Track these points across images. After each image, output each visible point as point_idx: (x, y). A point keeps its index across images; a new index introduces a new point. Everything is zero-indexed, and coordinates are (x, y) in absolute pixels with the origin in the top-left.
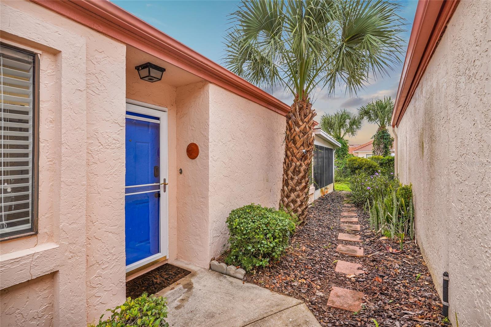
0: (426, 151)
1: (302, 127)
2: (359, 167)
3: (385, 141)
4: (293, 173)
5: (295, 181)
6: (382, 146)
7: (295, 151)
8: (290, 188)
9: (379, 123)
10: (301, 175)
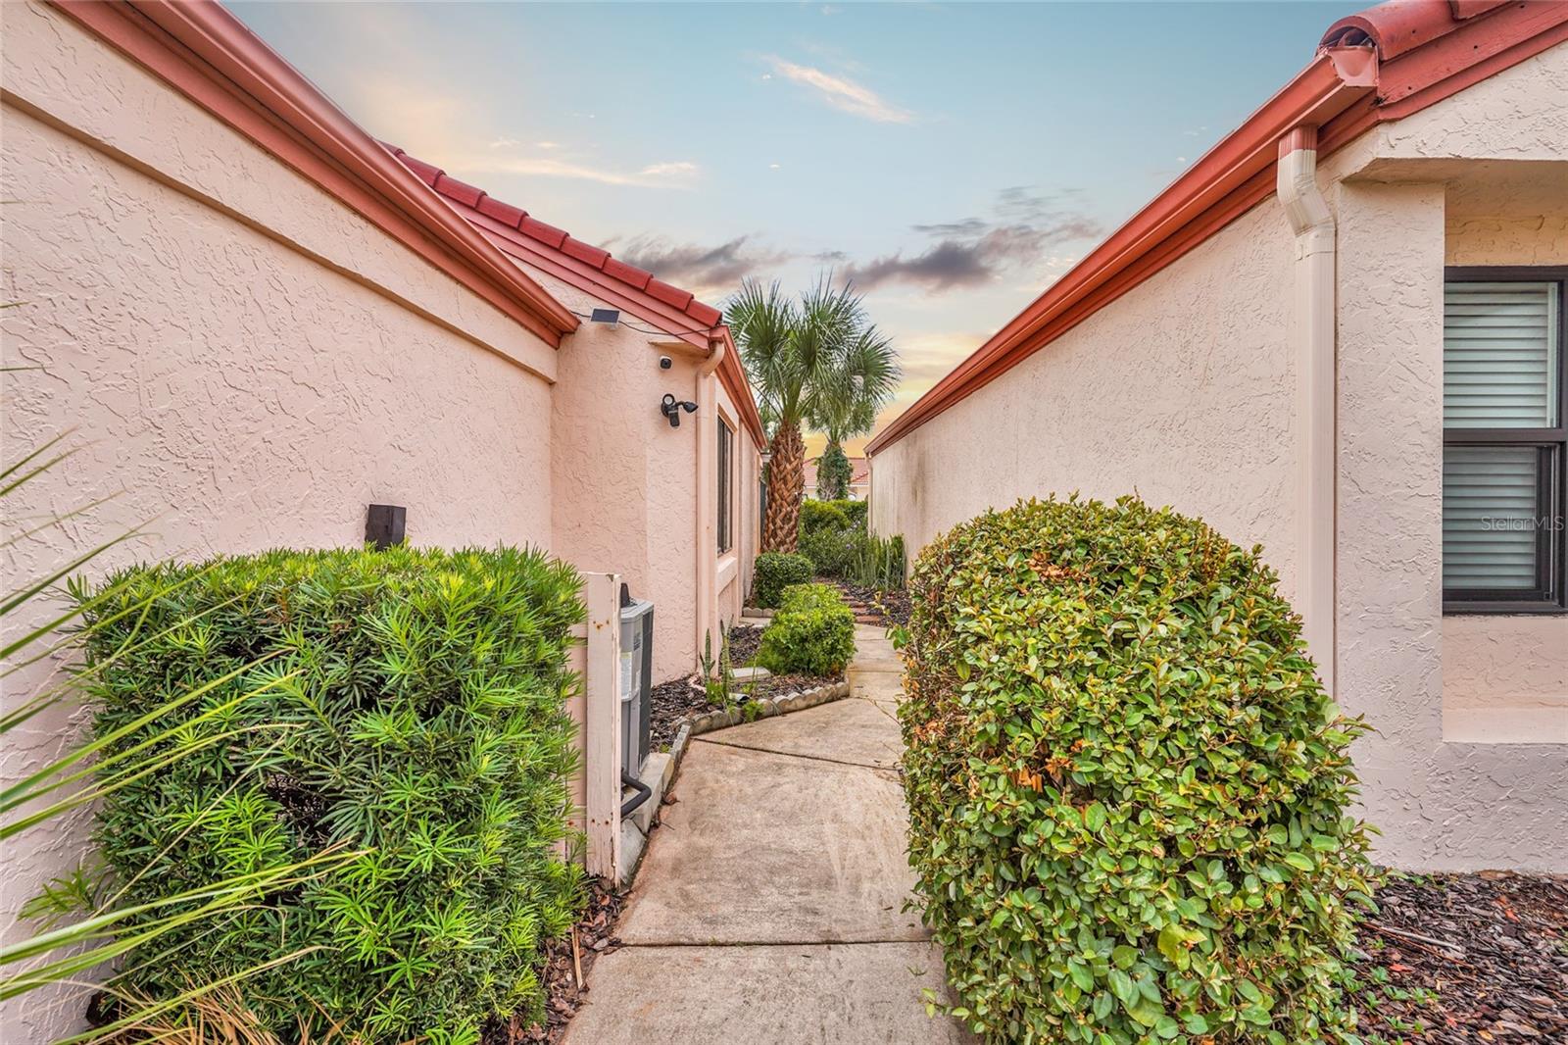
0: (919, 498)
1: (794, 464)
2: (820, 519)
3: (839, 470)
4: (783, 521)
5: (785, 531)
6: (834, 481)
7: (786, 494)
8: (778, 539)
9: (827, 432)
10: (792, 523)
